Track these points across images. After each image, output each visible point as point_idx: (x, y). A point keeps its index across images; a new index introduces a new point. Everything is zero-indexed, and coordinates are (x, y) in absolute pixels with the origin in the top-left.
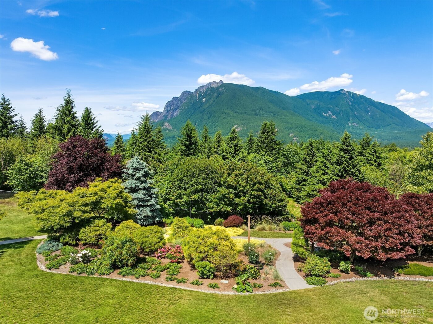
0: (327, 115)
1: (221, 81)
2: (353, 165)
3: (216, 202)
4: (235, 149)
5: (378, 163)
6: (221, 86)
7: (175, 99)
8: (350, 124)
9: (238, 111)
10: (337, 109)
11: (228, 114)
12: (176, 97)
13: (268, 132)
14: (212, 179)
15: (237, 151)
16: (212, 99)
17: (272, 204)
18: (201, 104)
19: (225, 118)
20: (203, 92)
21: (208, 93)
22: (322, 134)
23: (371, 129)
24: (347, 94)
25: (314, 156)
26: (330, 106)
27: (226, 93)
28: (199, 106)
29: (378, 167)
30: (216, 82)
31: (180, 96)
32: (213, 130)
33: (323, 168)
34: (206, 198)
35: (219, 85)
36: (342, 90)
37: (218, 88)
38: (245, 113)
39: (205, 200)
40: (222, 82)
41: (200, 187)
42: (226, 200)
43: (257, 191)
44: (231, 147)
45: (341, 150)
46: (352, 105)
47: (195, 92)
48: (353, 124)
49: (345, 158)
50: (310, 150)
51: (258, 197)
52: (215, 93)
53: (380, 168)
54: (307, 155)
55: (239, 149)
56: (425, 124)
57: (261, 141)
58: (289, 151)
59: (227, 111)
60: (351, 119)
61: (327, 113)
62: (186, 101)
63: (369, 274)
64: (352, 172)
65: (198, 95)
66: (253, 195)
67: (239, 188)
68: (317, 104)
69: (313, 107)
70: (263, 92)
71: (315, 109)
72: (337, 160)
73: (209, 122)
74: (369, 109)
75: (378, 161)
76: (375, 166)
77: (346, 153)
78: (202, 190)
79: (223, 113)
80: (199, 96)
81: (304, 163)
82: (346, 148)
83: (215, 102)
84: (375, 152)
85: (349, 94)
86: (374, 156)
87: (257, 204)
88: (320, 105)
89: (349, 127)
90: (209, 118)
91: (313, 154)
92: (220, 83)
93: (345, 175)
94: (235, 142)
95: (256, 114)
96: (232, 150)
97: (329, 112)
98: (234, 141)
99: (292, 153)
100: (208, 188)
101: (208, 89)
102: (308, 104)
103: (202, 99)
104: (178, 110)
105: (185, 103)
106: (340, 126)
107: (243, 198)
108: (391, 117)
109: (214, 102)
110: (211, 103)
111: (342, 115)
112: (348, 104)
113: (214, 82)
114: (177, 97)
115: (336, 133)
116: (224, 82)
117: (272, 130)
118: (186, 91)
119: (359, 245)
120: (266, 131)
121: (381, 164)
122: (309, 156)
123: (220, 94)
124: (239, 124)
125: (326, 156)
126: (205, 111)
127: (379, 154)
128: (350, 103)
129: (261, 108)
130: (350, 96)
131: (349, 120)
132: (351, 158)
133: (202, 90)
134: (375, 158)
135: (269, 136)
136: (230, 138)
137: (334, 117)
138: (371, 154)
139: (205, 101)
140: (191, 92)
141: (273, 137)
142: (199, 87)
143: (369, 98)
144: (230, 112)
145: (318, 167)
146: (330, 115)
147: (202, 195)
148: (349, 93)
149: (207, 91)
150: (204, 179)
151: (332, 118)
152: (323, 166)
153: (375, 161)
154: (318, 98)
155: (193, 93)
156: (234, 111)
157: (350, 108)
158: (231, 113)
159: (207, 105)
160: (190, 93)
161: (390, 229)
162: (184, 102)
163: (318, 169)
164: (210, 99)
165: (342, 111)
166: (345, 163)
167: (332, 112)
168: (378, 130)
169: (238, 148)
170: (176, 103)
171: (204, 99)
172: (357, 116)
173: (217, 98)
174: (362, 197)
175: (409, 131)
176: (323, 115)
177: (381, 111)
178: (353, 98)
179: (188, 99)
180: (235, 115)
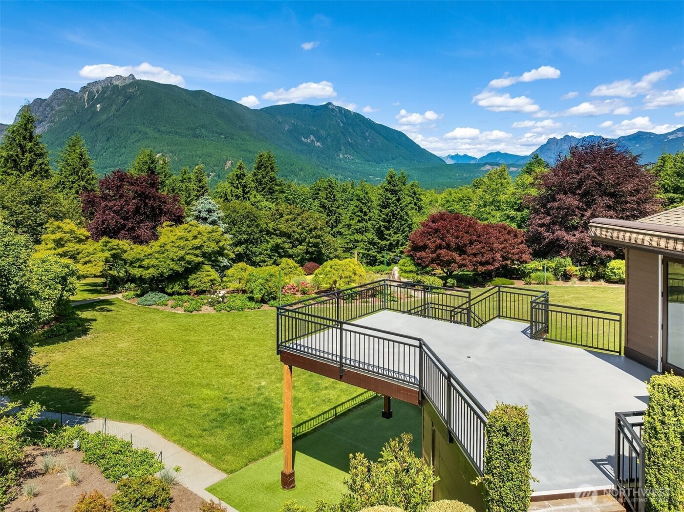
0: (309, 141)
1: (131, 75)
2: (401, 207)
3: (268, 254)
4: (244, 191)
5: (419, 207)
6: (131, 85)
7: (39, 102)
8: (341, 156)
9: (163, 128)
10: (323, 133)
11: (145, 133)
12: (40, 99)
13: (266, 167)
14: (257, 226)
15: (247, 193)
16: (115, 107)
17: (330, 253)
18: (94, 114)
19: (138, 140)
20: (98, 92)
21: (106, 95)
22: (301, 170)
23: (371, 163)
24: (337, 110)
25: (335, 200)
26: (312, 127)
27: (141, 98)
28: (89, 117)
29: (419, 211)
30: (121, 76)
31: (50, 98)
32: (116, 161)
33: (359, 214)
34: (251, 251)
35: (127, 82)
36: (329, 104)
37: (125, 87)
38: (176, 133)
39: (250, 253)
40: (134, 78)
41: (245, 236)
42: (281, 251)
43: (316, 238)
44: (238, 188)
45: (387, 190)
46: (343, 128)
47: (80, 91)
48: (346, 156)
49: (392, 199)
50: (330, 193)
51: (316, 245)
52: (119, 95)
53: (421, 211)
54: (326, 199)
55: (249, 191)
56: (439, 158)
57: (257, 179)
58: (295, 195)
59: (144, 129)
60: (343, 148)
61: (307, 137)
62: (61, 107)
63: (469, 287)
64: (401, 215)
65: (86, 98)
66: (312, 243)
67: (293, 236)
68: (294, 124)
69: (287, 128)
70: (207, 100)
71: (290, 131)
72: (383, 202)
73: (108, 146)
74: (367, 134)
75: (419, 203)
76: (416, 209)
77: (392, 194)
78: (246, 241)
79: (135, 132)
80: (88, 100)
81: (323, 210)
82: (393, 188)
83: (120, 112)
84: (415, 193)
85: (339, 111)
86: (413, 198)
87: (314, 254)
88: (297, 125)
89: (341, 161)
90: (108, 140)
91: (334, 197)
92: (129, 79)
93: (393, 220)
94: (243, 181)
95: (196, 136)
96: (240, 191)
97: (312, 136)
98: (242, 179)
99: (300, 197)
100: (254, 238)
101: (107, 87)
102: (279, 123)
103: (94, 105)
104: (44, 123)
105: (60, 111)
106: (327, 159)
107: (300, 247)
108: (396, 147)
109: (117, 111)
110: (112, 114)
111: (331, 142)
112: (339, 125)
113: (119, 77)
114: (43, 97)
115: (322, 168)
116: (137, 78)
117: (270, 164)
118: (62, 89)
119: (465, 261)
120: (262, 165)
121: (422, 207)
122: (328, 201)
123: (129, 97)
124: (166, 151)
125: (362, 199)
126: (101, 126)
127: (419, 195)
128: (341, 125)
129: (202, 126)
130: (341, 113)
131: (340, 150)
132: (399, 200)
133: (94, 89)
134: (415, 201)
135: (267, 173)
136: (237, 175)
137: (318, 144)
138: (411, 196)
139: (101, 109)
140: (72, 91)
141: (272, 174)
142: (89, 84)
143: (367, 117)
144: (148, 130)
145: (352, 213)
146: (313, 141)
147: (247, 247)
148: (340, 108)
149: (104, 92)
150: (249, 227)
151: (316, 146)
152: (358, 212)
153: (415, 204)
154: (295, 114)
155: (76, 93)
156: (156, 129)
157: (342, 133)
158: (150, 132)
159: (104, 117)
160: (70, 94)
161: (484, 247)
162: (57, 108)
163: (353, 215)
164: (111, 105)
165: (330, 135)
166: (392, 205)
167: (315, 137)
168: (381, 165)
169: (247, 190)
170: (41, 109)
171: (98, 106)
172: (350, 144)
173: (123, 105)
174: (460, 224)
175: (420, 167)
176: (302, 141)
177: (384, 137)
178: (345, 117)
179: (66, 103)
180: (157, 135)
